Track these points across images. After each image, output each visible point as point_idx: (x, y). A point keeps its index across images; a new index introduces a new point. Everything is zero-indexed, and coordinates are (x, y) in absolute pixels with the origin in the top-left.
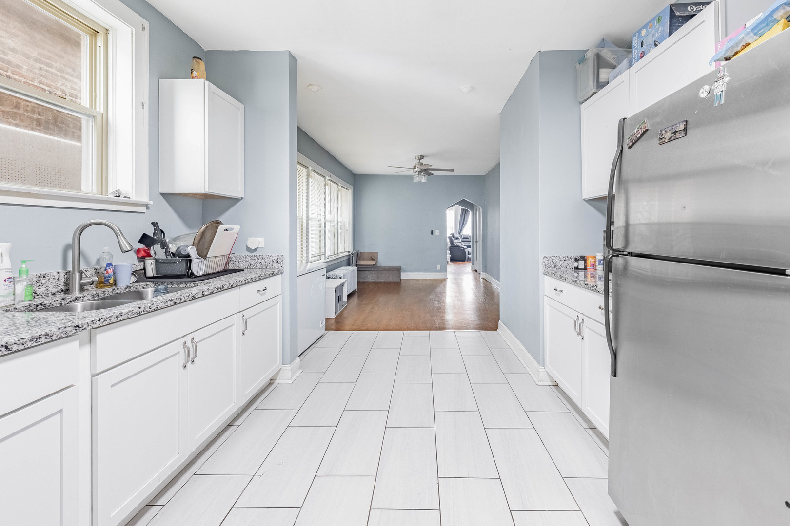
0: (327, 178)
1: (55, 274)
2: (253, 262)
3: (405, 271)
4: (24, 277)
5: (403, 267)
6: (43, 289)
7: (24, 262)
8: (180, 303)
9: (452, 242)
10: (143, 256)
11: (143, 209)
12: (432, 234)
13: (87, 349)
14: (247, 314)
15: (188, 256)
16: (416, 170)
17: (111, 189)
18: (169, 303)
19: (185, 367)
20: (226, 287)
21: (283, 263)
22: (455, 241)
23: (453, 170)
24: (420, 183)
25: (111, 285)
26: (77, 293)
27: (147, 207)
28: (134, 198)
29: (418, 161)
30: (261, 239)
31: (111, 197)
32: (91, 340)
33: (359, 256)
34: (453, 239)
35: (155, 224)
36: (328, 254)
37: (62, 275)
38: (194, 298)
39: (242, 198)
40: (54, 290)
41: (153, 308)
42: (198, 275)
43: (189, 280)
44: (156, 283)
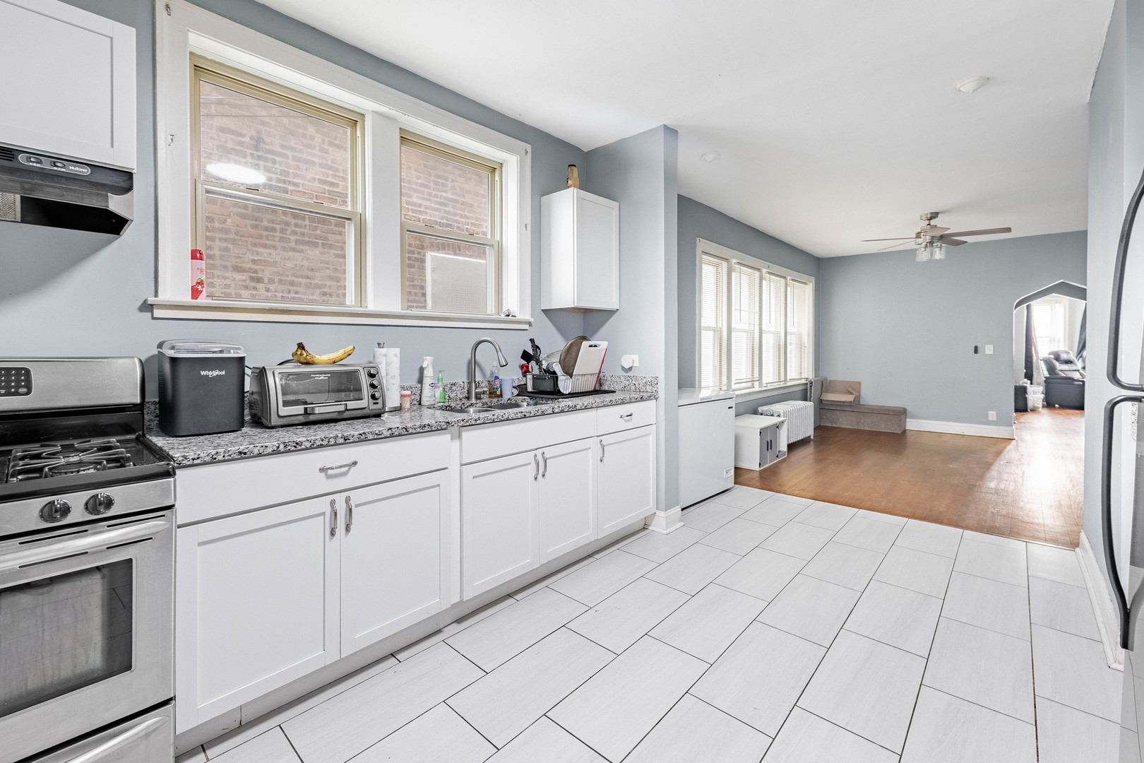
0: (764, 271)
1: (462, 383)
2: (627, 383)
3: (914, 417)
4: (440, 384)
5: (909, 408)
6: (454, 395)
7: (440, 372)
8: (529, 417)
9: (1051, 369)
10: (525, 370)
11: (526, 327)
12: (976, 352)
13: (457, 443)
14: (606, 440)
15: (554, 373)
16: (920, 240)
17: (505, 309)
18: (519, 415)
19: (536, 478)
20: (578, 407)
21: (658, 386)
22: (1059, 366)
23: (1009, 230)
24: (932, 262)
25: (498, 396)
26: (473, 401)
27: (530, 324)
28: (519, 317)
29: (927, 222)
30: (636, 357)
31: (503, 316)
32: (460, 437)
33: (825, 386)
34: (1057, 364)
35: (532, 341)
36: (765, 381)
37: (466, 384)
38: (543, 414)
39: (617, 310)
40: (461, 396)
41: (505, 417)
42: (565, 393)
43: (556, 397)
44: (531, 398)
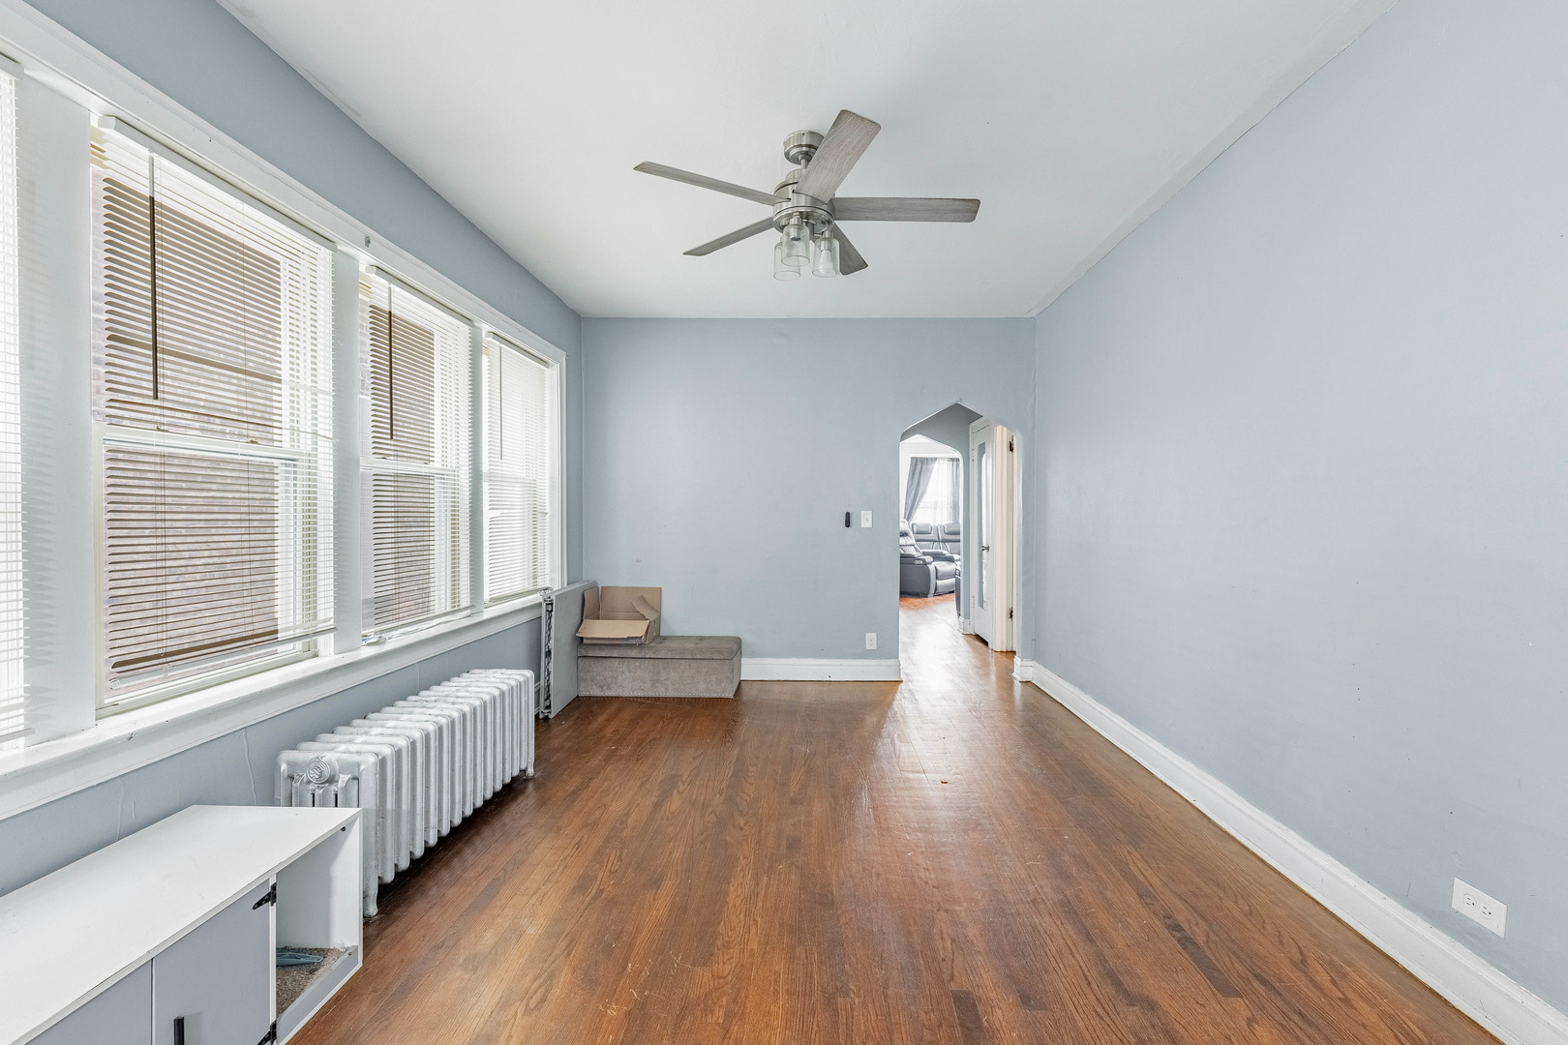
5: (745, 637)
12: (848, 524)
33: (592, 603)
